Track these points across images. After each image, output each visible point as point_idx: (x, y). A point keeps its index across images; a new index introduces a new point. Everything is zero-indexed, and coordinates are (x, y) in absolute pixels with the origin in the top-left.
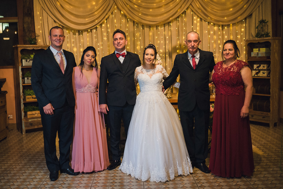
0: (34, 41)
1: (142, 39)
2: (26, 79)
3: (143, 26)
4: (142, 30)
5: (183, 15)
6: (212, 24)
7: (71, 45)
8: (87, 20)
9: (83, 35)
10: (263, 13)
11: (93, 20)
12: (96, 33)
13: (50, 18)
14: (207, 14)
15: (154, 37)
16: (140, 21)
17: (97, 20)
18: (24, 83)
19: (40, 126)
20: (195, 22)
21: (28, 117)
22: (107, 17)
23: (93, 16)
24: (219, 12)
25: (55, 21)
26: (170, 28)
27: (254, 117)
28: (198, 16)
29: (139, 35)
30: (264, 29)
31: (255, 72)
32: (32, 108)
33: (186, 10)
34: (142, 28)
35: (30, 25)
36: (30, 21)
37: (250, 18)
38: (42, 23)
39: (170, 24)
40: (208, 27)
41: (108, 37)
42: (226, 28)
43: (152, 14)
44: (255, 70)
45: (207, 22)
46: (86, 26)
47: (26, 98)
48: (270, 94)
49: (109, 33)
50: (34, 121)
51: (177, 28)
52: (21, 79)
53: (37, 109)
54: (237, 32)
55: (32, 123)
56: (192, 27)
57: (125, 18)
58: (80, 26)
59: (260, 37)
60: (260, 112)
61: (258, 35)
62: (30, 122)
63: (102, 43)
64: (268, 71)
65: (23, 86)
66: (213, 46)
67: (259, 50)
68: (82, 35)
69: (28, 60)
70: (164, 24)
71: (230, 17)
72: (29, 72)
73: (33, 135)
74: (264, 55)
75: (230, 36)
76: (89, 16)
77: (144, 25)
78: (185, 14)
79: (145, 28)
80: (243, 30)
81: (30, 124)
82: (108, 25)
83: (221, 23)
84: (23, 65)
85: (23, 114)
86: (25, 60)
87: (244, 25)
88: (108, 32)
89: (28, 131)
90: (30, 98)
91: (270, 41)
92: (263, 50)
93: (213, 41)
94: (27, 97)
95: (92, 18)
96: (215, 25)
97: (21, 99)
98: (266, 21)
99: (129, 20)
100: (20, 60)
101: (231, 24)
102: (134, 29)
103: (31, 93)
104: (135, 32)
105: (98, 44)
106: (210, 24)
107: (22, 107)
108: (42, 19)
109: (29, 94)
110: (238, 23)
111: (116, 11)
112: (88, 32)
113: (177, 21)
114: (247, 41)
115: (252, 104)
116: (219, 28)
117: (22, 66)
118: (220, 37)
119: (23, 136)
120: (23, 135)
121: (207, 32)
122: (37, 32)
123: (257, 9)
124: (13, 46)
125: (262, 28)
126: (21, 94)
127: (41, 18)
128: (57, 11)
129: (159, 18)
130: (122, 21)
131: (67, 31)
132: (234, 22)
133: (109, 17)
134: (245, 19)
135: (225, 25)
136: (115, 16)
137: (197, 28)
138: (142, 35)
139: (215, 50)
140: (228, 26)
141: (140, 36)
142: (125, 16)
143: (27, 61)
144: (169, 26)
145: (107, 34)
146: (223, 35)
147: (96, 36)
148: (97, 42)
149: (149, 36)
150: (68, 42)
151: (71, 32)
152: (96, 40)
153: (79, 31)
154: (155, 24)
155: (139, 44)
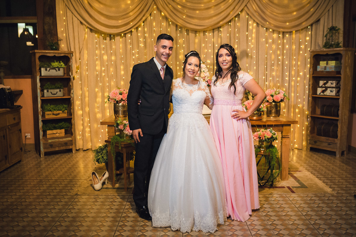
0: (55, 46)
1: (186, 46)
2: (45, 91)
3: (188, 31)
4: (186, 35)
5: (237, 19)
6: (271, 30)
7: (101, 53)
8: (120, 22)
9: (115, 40)
10: (334, 18)
11: (127, 22)
12: (130, 38)
13: (75, 19)
14: (265, 18)
15: (200, 44)
16: (184, 25)
17: (132, 23)
18: (43, 96)
19: (62, 147)
20: (250, 27)
21: (48, 136)
22: (144, 18)
23: (127, 17)
24: (280, 15)
25: (81, 23)
26: (220, 35)
27: (318, 144)
28: (254, 20)
29: (182, 41)
30: (334, 38)
31: (322, 90)
32: (53, 126)
33: (240, 13)
34: (187, 33)
35: (52, 27)
36: (51, 21)
37: (317, 24)
38: (66, 25)
39: (221, 29)
40: (266, 34)
41: (145, 44)
42: (287, 36)
43: (199, 16)
44: (322, 87)
45: (265, 28)
46: (119, 29)
47: (46, 115)
48: (338, 116)
49: (146, 38)
50: (55, 142)
51: (228, 35)
52: (39, 91)
53: (58, 128)
54: (301, 40)
55: (52, 144)
56: (247, 33)
57: (166, 21)
58: (112, 29)
59: (328, 48)
60: (325, 137)
61: (327, 46)
62: (50, 143)
63: (138, 50)
64: (336, 89)
65: (42, 100)
66: (271, 57)
67: (327, 64)
68: (113, 40)
69: (48, 68)
70: (213, 29)
71: (293, 23)
72: (49, 83)
73: (53, 159)
74: (333, 70)
75: (292, 46)
76: (122, 17)
77: (189, 30)
78: (239, 18)
79: (190, 34)
80: (308, 38)
81: (49, 145)
82: (146, 29)
83: (282, 30)
84: (43, 75)
85: (41, 133)
86: (45, 68)
87: (310, 33)
89: (47, 154)
90: (51, 114)
91: (341, 52)
92: (332, 63)
93: (271, 52)
94: (47, 113)
95: (126, 19)
96: (275, 32)
97: (38, 116)
98: (337, 29)
99: (170, 23)
100: (38, 68)
101: (293, 32)
102: (177, 34)
103: (51, 109)
104: (178, 38)
105: (133, 52)
106: (268, 31)
107: (41, 124)
108: (66, 20)
109: (49, 110)
110: (302, 30)
111: (155, 12)
112: (121, 37)
113: (229, 25)
114: (312, 52)
115: (316, 128)
116: (280, 35)
117: (41, 75)
118: (280, 47)
119: (42, 160)
120: (42, 158)
121: (264, 40)
122: (60, 35)
123: (327, 14)
124: (31, 52)
125: (332, 36)
126: (40, 109)
127: (64, 18)
128: (85, 10)
129: (207, 21)
130: (163, 24)
131: (96, 35)
132: (297, 29)
133: (146, 19)
134: (311, 25)
135: (287, 32)
136: (154, 18)
137: (253, 35)
138: (186, 42)
139: (273, 62)
140: (291, 33)
141: (183, 43)
142: (166, 18)
143: (46, 70)
144: (219, 31)
145: (144, 40)
146: (283, 45)
147: (130, 41)
148: (132, 49)
149: (195, 43)
150: (97, 49)
151: (100, 37)
152: (131, 46)
153: (110, 35)
154: (201, 29)
155: (182, 52)
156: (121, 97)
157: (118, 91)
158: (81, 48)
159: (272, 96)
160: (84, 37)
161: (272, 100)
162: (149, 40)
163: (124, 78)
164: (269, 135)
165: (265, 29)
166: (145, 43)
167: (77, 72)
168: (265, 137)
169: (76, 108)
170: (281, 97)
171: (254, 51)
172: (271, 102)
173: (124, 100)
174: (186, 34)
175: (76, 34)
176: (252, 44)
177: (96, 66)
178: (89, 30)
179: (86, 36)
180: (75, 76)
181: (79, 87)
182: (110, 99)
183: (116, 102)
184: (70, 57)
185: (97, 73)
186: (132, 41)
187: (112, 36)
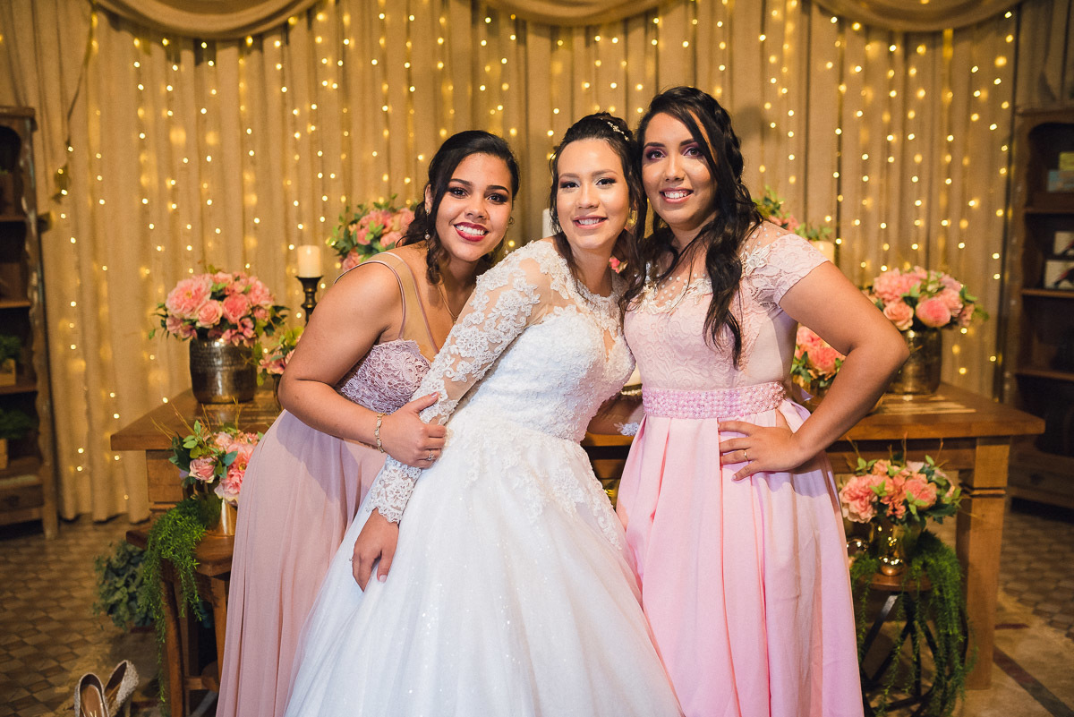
1: (515, 91)
3: (520, 26)
4: (513, 46)
6: (857, 26)
7: (157, 115)
9: (215, 64)
12: (282, 56)
15: (572, 81)
20: (774, 13)
26: (654, 42)
27: (1042, 484)
29: (498, 70)
31: (1064, 269)
34: (517, 35)
39: (656, 20)
40: (838, 44)
41: (344, 80)
42: (921, 49)
44: (1063, 257)
45: (834, 15)
46: (234, 16)
49: (347, 55)
51: (686, 44)
54: (975, 69)
56: (762, 38)
63: (314, 107)
66: (857, 138)
70: (626, 21)
75: (940, 91)
77: (525, 23)
79: (531, 38)
80: (1001, 61)
82: (346, 19)
83: (899, 26)
87: (1010, 39)
88: (343, 53)
93: (860, 114)
96: (873, 34)
101: (946, 32)
102: (476, 41)
104: (482, 56)
105: (296, 112)
106: (847, 30)
110: (980, 25)
112: (244, 49)
113: (690, 7)
116: (893, 48)
118: (893, 94)
121: (830, 65)
131: (136, 42)
132: (962, 21)
134: (1019, 7)
135: (921, 37)
137: (786, 46)
138: (514, 73)
139: (865, 157)
140: (934, 38)
141: (503, 76)
144: (651, 29)
145: (340, 63)
146: (906, 87)
147: (283, 69)
148: (289, 101)
149: (550, 77)
150: (140, 99)
151: (154, 47)
152: (284, 89)
153: (195, 41)
154: (576, 19)
155: (499, 117)
156: (220, 308)
157: (206, 284)
158: (71, 93)
159: (911, 301)
160: (83, 51)
161: (908, 321)
162: (357, 65)
163: (257, 221)
164: (926, 496)
165: (834, 20)
166: (344, 76)
167: (58, 197)
168: (906, 503)
169: (58, 348)
170: (951, 305)
171: (791, 113)
172: (905, 328)
173: (235, 327)
174: (513, 37)
175: (47, 34)
176: (782, 83)
177: (140, 169)
178: (104, 18)
179: (95, 44)
180: (48, 215)
181: (70, 260)
182: (168, 322)
183: (195, 332)
184: (20, 134)
185: (145, 201)
186: (291, 69)
187: (204, 45)
